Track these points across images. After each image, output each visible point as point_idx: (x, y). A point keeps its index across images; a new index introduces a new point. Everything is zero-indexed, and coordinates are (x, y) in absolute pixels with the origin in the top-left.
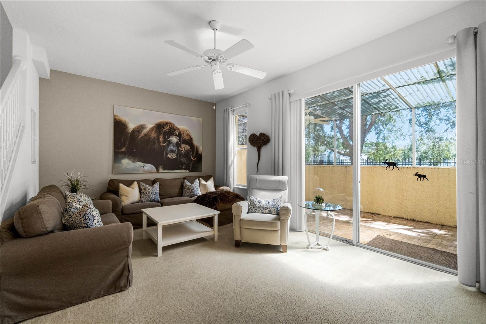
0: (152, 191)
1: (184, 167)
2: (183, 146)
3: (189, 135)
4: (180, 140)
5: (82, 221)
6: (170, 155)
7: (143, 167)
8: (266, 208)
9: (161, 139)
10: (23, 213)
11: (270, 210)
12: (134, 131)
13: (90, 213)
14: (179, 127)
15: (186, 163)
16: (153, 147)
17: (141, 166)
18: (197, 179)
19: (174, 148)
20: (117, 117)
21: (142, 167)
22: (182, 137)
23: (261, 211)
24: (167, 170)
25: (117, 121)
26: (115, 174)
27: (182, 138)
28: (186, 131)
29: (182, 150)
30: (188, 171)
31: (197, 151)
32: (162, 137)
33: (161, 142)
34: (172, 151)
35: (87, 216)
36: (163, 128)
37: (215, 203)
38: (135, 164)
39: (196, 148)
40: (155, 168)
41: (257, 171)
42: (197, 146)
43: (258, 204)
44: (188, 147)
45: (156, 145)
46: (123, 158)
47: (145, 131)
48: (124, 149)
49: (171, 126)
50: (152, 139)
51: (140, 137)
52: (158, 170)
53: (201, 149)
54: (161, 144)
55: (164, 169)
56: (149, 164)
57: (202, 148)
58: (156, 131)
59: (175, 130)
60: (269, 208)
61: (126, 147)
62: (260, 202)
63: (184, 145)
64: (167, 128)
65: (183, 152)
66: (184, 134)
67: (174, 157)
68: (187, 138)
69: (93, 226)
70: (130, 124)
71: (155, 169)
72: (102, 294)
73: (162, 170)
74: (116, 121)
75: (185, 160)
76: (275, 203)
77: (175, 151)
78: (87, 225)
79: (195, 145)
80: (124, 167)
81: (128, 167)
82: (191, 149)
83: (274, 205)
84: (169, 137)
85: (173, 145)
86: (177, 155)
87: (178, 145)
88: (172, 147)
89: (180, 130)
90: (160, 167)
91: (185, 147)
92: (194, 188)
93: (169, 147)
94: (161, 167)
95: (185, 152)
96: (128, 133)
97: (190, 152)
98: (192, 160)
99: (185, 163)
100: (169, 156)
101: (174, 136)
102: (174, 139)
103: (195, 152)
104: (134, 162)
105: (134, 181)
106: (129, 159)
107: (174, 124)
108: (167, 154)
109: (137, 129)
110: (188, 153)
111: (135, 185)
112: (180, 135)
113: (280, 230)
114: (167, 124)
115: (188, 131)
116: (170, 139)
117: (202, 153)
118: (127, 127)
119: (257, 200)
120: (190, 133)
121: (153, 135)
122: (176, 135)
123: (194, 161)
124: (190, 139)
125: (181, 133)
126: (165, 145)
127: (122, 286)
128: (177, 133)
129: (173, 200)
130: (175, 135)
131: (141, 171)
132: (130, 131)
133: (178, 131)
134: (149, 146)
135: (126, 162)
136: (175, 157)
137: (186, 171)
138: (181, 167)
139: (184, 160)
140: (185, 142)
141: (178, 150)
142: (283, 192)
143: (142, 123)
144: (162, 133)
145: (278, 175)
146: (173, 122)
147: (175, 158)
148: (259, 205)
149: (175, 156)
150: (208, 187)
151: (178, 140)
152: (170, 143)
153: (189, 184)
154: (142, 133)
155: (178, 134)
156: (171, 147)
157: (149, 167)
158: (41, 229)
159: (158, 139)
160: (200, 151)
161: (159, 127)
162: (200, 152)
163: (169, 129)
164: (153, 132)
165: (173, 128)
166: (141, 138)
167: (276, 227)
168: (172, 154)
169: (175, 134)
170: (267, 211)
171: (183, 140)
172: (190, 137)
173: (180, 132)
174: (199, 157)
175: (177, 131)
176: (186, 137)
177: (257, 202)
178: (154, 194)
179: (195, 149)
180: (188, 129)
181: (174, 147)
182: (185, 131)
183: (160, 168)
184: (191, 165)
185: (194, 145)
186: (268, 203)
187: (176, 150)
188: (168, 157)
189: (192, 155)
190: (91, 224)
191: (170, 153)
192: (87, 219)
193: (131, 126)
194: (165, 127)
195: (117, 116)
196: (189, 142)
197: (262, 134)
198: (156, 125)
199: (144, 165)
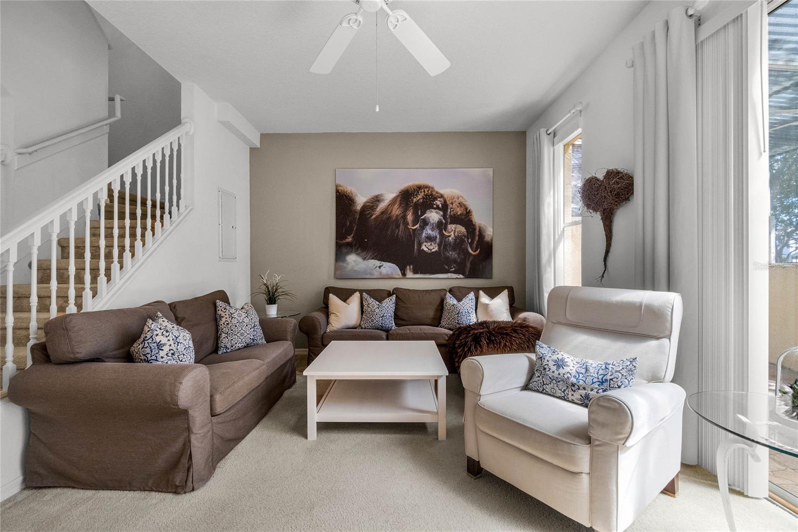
0: (377, 310)
1: (453, 269)
2: (451, 227)
3: (464, 205)
4: (444, 216)
6: (425, 245)
7: (380, 267)
8: (573, 385)
9: (410, 217)
11: (587, 397)
12: (365, 207)
14: (442, 191)
15: (459, 260)
16: (395, 232)
17: (376, 267)
18: (472, 293)
19: (435, 233)
20: (340, 188)
21: (378, 268)
22: (449, 211)
23: (559, 393)
24: (421, 273)
25: (339, 193)
26: (336, 278)
27: (449, 213)
28: (458, 198)
29: (449, 236)
30: (461, 276)
31: (481, 236)
32: (410, 214)
33: (410, 223)
34: (430, 239)
36: (412, 197)
38: (366, 262)
39: (480, 230)
40: (399, 270)
42: (482, 226)
43: (554, 368)
44: (461, 229)
45: (401, 229)
46: (348, 253)
47: (382, 206)
48: (349, 239)
49: (428, 191)
50: (394, 218)
51: (374, 217)
52: (404, 274)
53: (489, 232)
54: (409, 227)
55: (415, 272)
56: (389, 262)
57: (492, 230)
58: (400, 204)
59: (435, 199)
60: (584, 389)
61: (352, 235)
62: (560, 364)
63: (454, 226)
64: (420, 197)
65: (450, 238)
66: (452, 203)
67: (433, 250)
68: (459, 211)
70: (359, 195)
71: (400, 272)
73: (411, 273)
74: (338, 194)
75: (456, 255)
76: (609, 377)
77: (436, 237)
79: (477, 225)
80: (350, 267)
81: (356, 268)
83: (602, 383)
84: (423, 213)
85: (431, 227)
86: (439, 245)
87: (441, 226)
88: (430, 232)
89: (446, 196)
90: (408, 267)
91: (455, 230)
92: (461, 311)
93: (425, 231)
94: (410, 267)
95: (455, 240)
96: (356, 212)
97: (466, 239)
98: (470, 254)
99: (455, 261)
100: (424, 248)
101: (433, 210)
102: (434, 216)
103: (477, 238)
104: (364, 259)
106: (358, 254)
107: (432, 188)
108: (420, 245)
109: (367, 204)
110: (462, 241)
111: (356, 297)
112: (444, 208)
114: (420, 188)
115: (462, 197)
116: (425, 215)
117: (492, 240)
118: (354, 202)
119: (555, 357)
120: (466, 201)
121: (396, 211)
122: (438, 208)
123: (475, 256)
124: (465, 212)
125: (448, 202)
126: (416, 229)
128: (439, 203)
130: (435, 209)
131: (376, 275)
132: (359, 208)
133: (442, 200)
134: (389, 232)
135: (353, 260)
136: (436, 249)
137: (458, 277)
138: (447, 267)
139: (452, 254)
140: (456, 220)
141: (442, 235)
142: (654, 343)
143: (377, 193)
144: (411, 206)
145: (654, 288)
146: (430, 184)
147: (436, 251)
148: (556, 373)
149: (434, 248)
151: (442, 218)
152: (425, 223)
153: (455, 302)
154: (378, 209)
155: (440, 206)
156: (428, 231)
157: (389, 268)
159: (404, 217)
160: (489, 235)
161: (406, 196)
162: (488, 238)
163: (423, 198)
164: (396, 206)
165: (432, 195)
166: (375, 218)
167: (572, 459)
168: (429, 244)
169: (435, 206)
170: (577, 396)
171: (451, 216)
172: (466, 209)
173: (445, 201)
174: (486, 249)
175: (439, 199)
176: (458, 209)
177: (551, 364)
178: (382, 315)
179: (478, 233)
180: (461, 194)
181: (432, 230)
182: (454, 198)
183: (408, 271)
184: (468, 265)
185: (474, 225)
186: (583, 371)
187: (438, 237)
188: (423, 250)
189: (471, 244)
190: (154, 357)
191: (426, 242)
192: (146, 348)
193: (361, 200)
194: (416, 195)
195: (340, 186)
196: (465, 219)
198: (400, 192)
199: (381, 265)
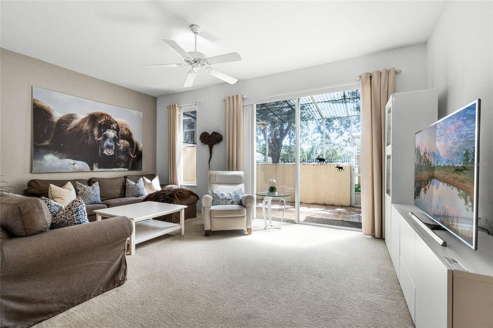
0: (92, 192)
1: (123, 166)
2: (121, 141)
3: (129, 130)
4: (117, 134)
5: (75, 217)
6: (106, 151)
7: (74, 164)
8: (228, 199)
9: (96, 132)
10: (24, 209)
11: (233, 201)
12: (60, 121)
13: (82, 208)
14: (116, 120)
15: (125, 160)
16: (85, 141)
17: (71, 164)
18: (141, 178)
19: (112, 144)
20: (38, 103)
21: (72, 165)
22: (120, 131)
23: (224, 203)
24: (103, 168)
25: (37, 106)
26: (34, 173)
27: (120, 133)
28: (125, 125)
29: (120, 146)
30: (127, 169)
31: (137, 148)
32: (96, 130)
33: (96, 136)
34: (109, 147)
35: (79, 212)
36: (98, 120)
37: (173, 200)
38: (62, 160)
39: (136, 144)
40: (88, 166)
41: (209, 168)
42: (137, 142)
43: (221, 196)
44: (127, 143)
45: (89, 140)
46: (46, 153)
47: (75, 122)
48: (47, 143)
49: (108, 118)
50: (85, 132)
51: (68, 128)
52: (92, 169)
53: (141, 146)
54: (95, 139)
55: (99, 167)
56: (81, 161)
57: (142, 145)
58: (89, 123)
59: (112, 123)
60: (232, 199)
61: (50, 140)
62: (222, 195)
63: (123, 141)
64: (102, 120)
65: (121, 148)
66: (122, 128)
67: (111, 154)
68: (126, 133)
69: (85, 222)
70: (56, 111)
71: (89, 168)
72: (102, 290)
73: (97, 168)
74: (35, 106)
75: (124, 158)
76: (237, 195)
77: (113, 146)
78: (80, 221)
79: (135, 141)
80: (47, 164)
81: (53, 165)
82: (130, 146)
83: (236, 197)
84: (105, 131)
85: (110, 140)
86: (115, 151)
87: (115, 140)
88: (109, 143)
89: (118, 123)
90: (95, 164)
91: (123, 143)
92: (140, 188)
93: (105, 142)
94: (96, 164)
95: (124, 149)
96: (52, 122)
97: (129, 149)
98: (132, 157)
99: (123, 161)
100: (105, 152)
101: (111, 130)
102: (111, 134)
103: (135, 148)
104: (61, 158)
105: (68, 181)
106: (55, 155)
107: (110, 116)
108: (103, 150)
109: (63, 119)
110: (128, 150)
111: (69, 185)
112: (117, 129)
113: (246, 216)
114: (102, 115)
115: (127, 125)
116: (106, 132)
117: (142, 150)
118: (51, 116)
119: (220, 193)
120: (129, 128)
121: (86, 127)
122: (113, 129)
123: (134, 158)
124: (129, 134)
125: (119, 126)
126: (100, 140)
127: (121, 280)
128: (114, 126)
129: (120, 201)
130: (112, 129)
131: (71, 170)
132: (56, 120)
133: (116, 124)
134: (81, 140)
135: (50, 159)
136: (113, 153)
137: (125, 170)
138: (119, 165)
139: (122, 157)
140: (124, 137)
141: (116, 145)
142: (241, 185)
143: (71, 113)
144: (97, 125)
145: (233, 170)
146: (109, 114)
147: (113, 155)
148: (223, 197)
149: (112, 153)
150: (154, 186)
151: (116, 135)
152: (106, 137)
153: (134, 183)
154: (72, 124)
155: (115, 128)
156: (108, 142)
157: (81, 165)
158: (43, 225)
159: (92, 132)
160: (141, 147)
161: (93, 118)
162: (140, 149)
163: (105, 122)
164: (86, 124)
165: (110, 120)
166: (70, 130)
167: (243, 213)
168: (108, 150)
169: (112, 128)
170: (230, 202)
171: (121, 135)
172: (130, 132)
173: (118, 126)
174: (139, 155)
175: (114, 124)
176: (125, 131)
177: (220, 195)
178: (96, 195)
179: (135, 146)
180: (127, 123)
181: (110, 142)
182: (123, 125)
183: (95, 166)
184: (131, 163)
185: (133, 141)
186: (229, 195)
187: (114, 146)
188: (104, 153)
189: (132, 152)
190: (83, 221)
191: (107, 149)
192: (80, 215)
193: (57, 115)
194: (100, 119)
195: (37, 101)
196: (129, 137)
197: (214, 133)
198: (89, 115)
199: (75, 162)
